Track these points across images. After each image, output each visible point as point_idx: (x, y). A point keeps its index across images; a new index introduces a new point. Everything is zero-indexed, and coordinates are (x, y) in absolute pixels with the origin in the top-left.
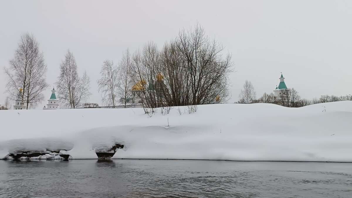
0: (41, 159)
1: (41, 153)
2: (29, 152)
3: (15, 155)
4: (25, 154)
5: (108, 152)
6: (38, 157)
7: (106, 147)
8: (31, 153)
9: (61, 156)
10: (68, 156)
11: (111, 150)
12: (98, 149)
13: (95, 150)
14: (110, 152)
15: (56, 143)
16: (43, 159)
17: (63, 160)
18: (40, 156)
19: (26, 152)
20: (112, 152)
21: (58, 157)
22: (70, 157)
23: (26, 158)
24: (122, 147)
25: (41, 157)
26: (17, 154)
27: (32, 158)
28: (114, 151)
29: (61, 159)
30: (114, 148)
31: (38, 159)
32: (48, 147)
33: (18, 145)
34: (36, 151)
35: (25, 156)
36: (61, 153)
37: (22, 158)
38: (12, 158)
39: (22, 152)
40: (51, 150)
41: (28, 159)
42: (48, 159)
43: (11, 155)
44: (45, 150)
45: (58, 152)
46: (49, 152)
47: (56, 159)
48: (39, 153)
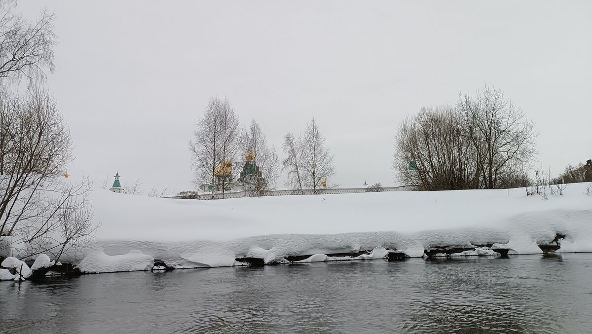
0: (469, 256)
1: (463, 247)
2: (448, 247)
3: (429, 251)
4: (441, 249)
5: (550, 245)
6: (463, 253)
7: (548, 237)
8: (450, 248)
9: (495, 250)
10: (507, 250)
11: (552, 242)
12: (539, 240)
13: (535, 242)
14: (552, 244)
16: (471, 256)
17: (500, 256)
19: (444, 248)
20: (555, 244)
21: (492, 252)
22: (510, 252)
23: (445, 254)
24: (564, 237)
26: (430, 251)
27: (454, 255)
28: (557, 243)
29: (497, 255)
30: (556, 239)
31: (464, 256)
32: (472, 239)
33: (431, 238)
34: (457, 246)
35: (443, 252)
36: (495, 247)
37: (438, 254)
38: (427, 256)
39: (435, 247)
40: (477, 244)
41: (448, 256)
42: (480, 255)
43: (426, 252)
44: (470, 244)
45: (489, 245)
46: (473, 246)
47: (490, 255)
48: (461, 248)
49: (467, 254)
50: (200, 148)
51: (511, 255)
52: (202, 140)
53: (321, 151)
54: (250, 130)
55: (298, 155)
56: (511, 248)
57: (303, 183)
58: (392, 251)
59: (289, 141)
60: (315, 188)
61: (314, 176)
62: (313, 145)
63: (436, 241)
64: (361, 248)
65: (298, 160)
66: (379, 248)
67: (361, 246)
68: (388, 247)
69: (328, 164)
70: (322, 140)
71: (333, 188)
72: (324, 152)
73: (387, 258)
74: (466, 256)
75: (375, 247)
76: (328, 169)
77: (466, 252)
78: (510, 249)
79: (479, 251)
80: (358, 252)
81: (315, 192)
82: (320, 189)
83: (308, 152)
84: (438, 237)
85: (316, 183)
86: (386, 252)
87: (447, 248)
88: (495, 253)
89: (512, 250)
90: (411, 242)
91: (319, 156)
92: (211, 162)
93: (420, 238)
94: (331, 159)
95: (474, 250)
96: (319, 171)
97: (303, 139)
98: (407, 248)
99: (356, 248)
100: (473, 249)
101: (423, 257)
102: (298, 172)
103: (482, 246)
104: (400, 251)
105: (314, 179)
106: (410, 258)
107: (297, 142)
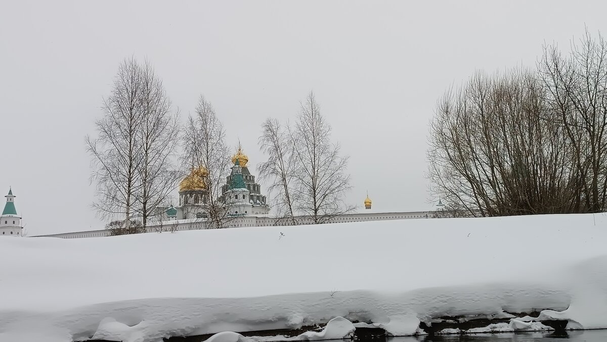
0: (498, 332)
1: (490, 317)
2: (463, 316)
3: (429, 324)
4: (451, 321)
6: (488, 328)
8: (467, 320)
9: (544, 323)
10: (565, 322)
15: (527, 294)
16: (503, 332)
18: (493, 325)
19: (455, 318)
21: (538, 326)
22: (569, 326)
23: (457, 330)
25: (494, 328)
26: (432, 323)
27: (472, 330)
29: (549, 330)
31: (490, 332)
32: (505, 304)
33: (433, 301)
34: (479, 315)
35: (454, 327)
36: (544, 316)
37: (446, 330)
38: (425, 333)
39: (442, 318)
40: (513, 311)
41: (463, 333)
42: (518, 332)
43: (422, 325)
44: (501, 312)
45: (535, 314)
46: (508, 316)
47: (535, 331)
48: (487, 320)
49: (495, 330)
50: (105, 147)
51: (572, 330)
52: (108, 134)
53: (325, 147)
54: (197, 114)
55: (286, 157)
56: (572, 319)
57: (295, 204)
58: (362, 325)
59: (271, 131)
60: (316, 213)
61: (315, 191)
62: (311, 138)
63: (442, 307)
64: (305, 320)
65: (286, 166)
66: (339, 319)
67: (305, 316)
68: (357, 319)
69: (339, 171)
70: (327, 129)
71: (348, 213)
72: (332, 149)
73: (352, 338)
74: (493, 332)
75: (333, 317)
76: (338, 179)
77: (494, 325)
78: (571, 321)
79: (514, 324)
80: (299, 327)
81: (317, 220)
82: (326, 215)
83: (304, 149)
84: (445, 299)
85: (317, 205)
86: (352, 327)
87: (460, 320)
88: (544, 326)
89: (575, 322)
90: (396, 308)
91: (323, 158)
92: (125, 170)
93: (413, 302)
94: (344, 162)
95: (508, 323)
96: (323, 182)
97: (294, 129)
98: (389, 320)
99: (296, 320)
100: (507, 320)
101: (416, 335)
102: (286, 186)
103: (522, 315)
104: (376, 325)
105: (314, 198)
106: (393, 336)
107: (283, 134)
